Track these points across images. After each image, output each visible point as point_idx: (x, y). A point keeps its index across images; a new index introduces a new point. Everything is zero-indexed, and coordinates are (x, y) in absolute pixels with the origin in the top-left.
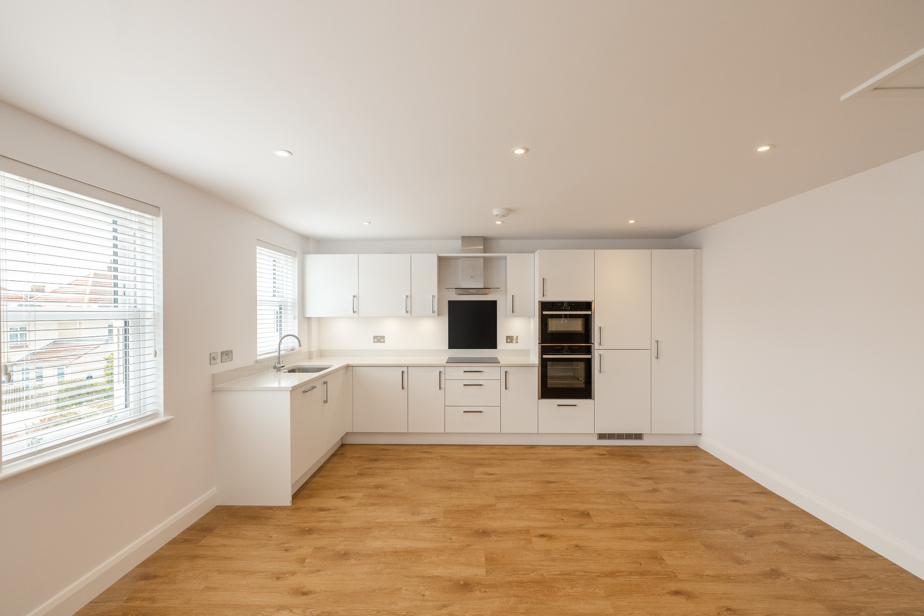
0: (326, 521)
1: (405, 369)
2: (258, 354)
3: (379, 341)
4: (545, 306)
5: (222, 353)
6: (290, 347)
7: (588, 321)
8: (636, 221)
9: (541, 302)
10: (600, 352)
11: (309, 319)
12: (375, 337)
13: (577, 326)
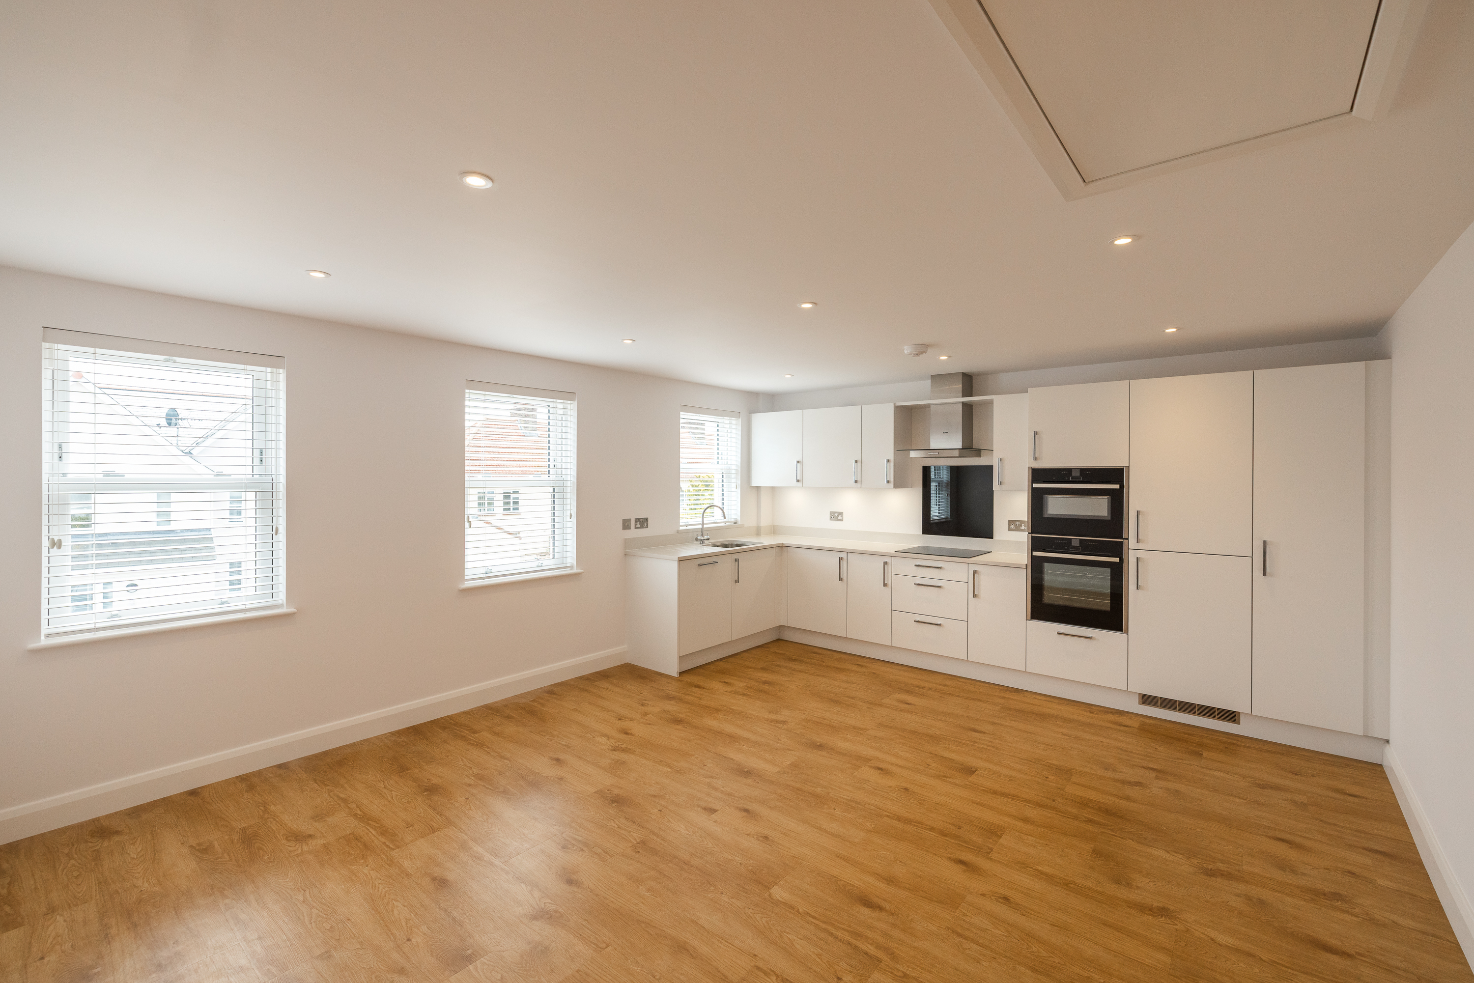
0: (691, 695)
1: (844, 555)
2: (681, 524)
3: (837, 519)
4: (1038, 475)
5: (637, 520)
6: (733, 520)
7: (1117, 501)
8: (1179, 329)
9: (1032, 469)
10: (1140, 554)
11: (758, 488)
12: (832, 513)
13: (1099, 508)
